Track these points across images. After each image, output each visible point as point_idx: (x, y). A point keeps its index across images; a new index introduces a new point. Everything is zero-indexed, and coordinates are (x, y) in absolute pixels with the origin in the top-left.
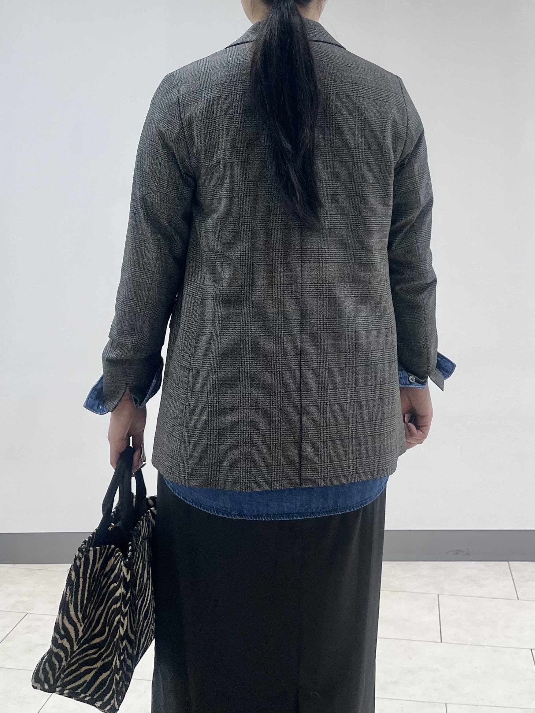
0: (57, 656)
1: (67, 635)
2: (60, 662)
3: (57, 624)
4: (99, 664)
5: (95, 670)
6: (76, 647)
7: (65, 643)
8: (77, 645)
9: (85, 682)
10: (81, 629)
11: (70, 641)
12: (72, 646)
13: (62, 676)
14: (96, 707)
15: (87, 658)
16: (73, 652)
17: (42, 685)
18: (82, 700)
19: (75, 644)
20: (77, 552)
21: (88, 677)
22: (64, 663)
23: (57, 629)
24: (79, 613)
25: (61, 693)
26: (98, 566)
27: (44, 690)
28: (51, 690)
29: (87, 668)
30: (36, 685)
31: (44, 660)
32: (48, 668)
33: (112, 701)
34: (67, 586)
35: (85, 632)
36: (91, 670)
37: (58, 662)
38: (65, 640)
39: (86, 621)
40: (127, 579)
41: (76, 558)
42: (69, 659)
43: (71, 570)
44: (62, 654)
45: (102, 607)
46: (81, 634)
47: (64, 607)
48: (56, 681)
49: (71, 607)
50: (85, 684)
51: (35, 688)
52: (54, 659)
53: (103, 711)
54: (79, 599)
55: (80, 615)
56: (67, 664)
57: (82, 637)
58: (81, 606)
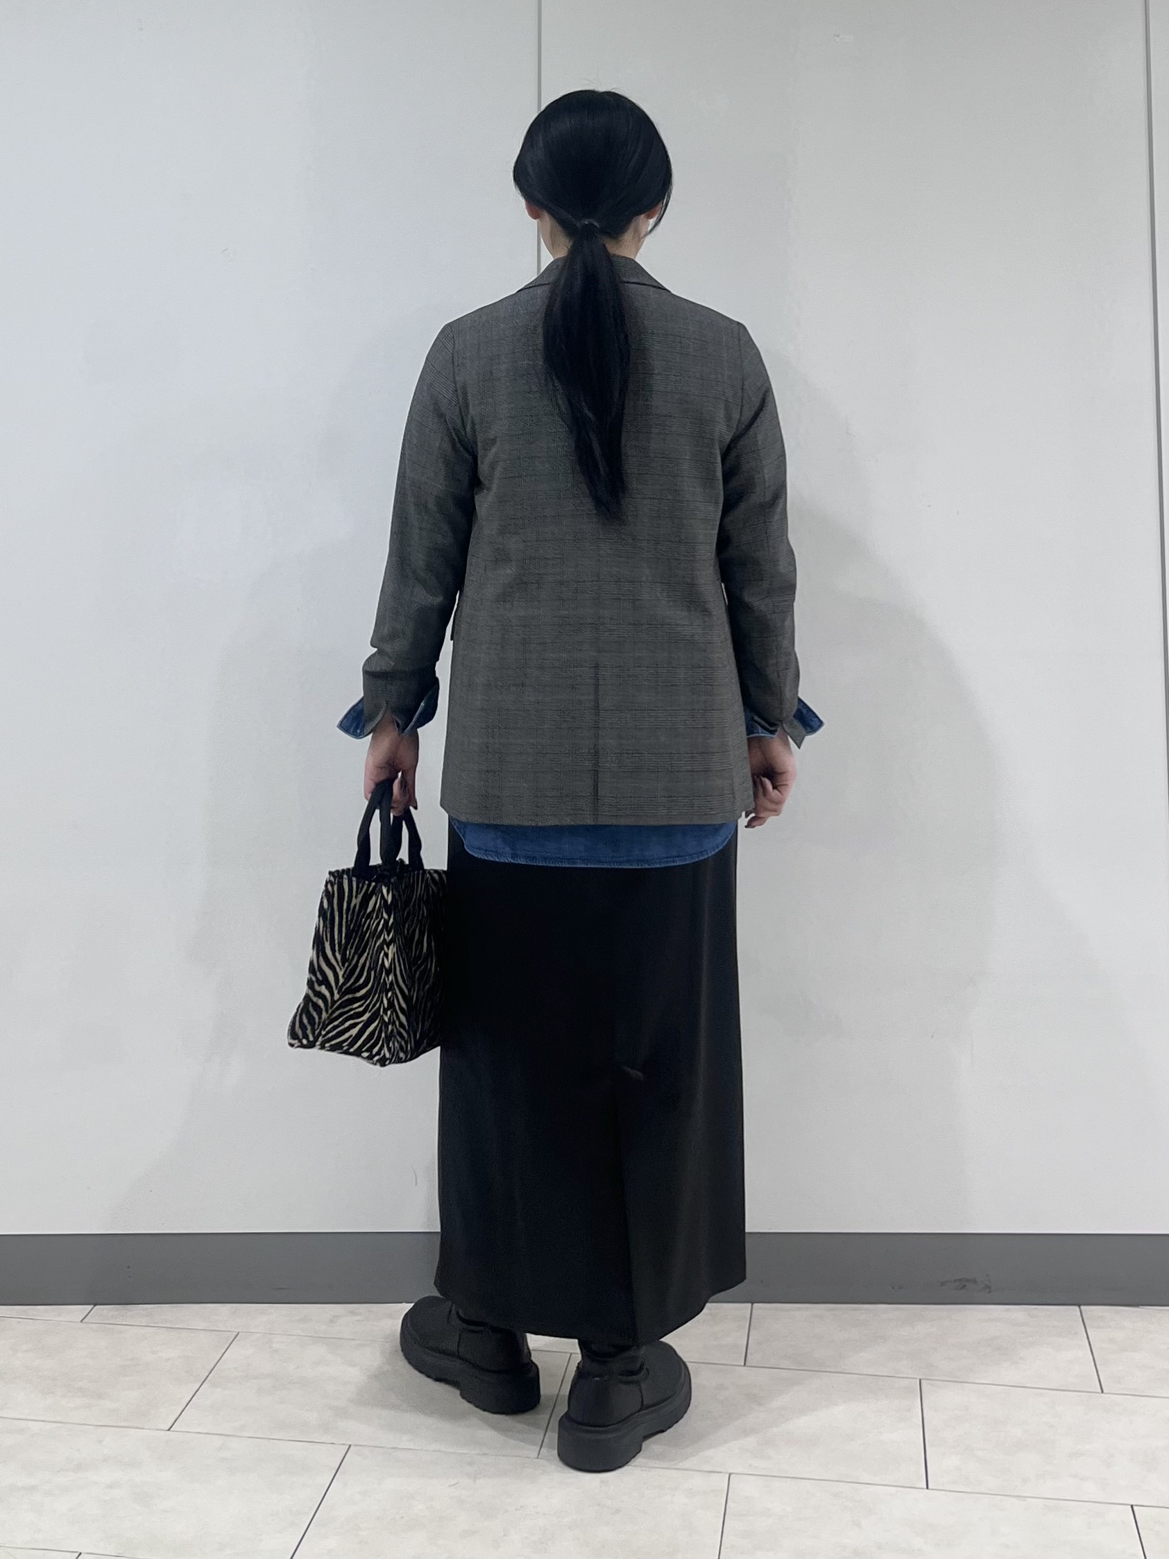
0: (316, 1006)
1: (325, 981)
2: (320, 1014)
3: (311, 963)
4: (367, 1016)
5: (362, 1023)
6: (336, 996)
7: (323, 989)
8: (338, 993)
9: (351, 1036)
10: (341, 974)
11: (330, 989)
12: (332, 994)
13: (323, 1033)
14: (363, 1057)
15: (352, 1012)
16: (334, 1002)
17: (300, 1041)
18: (347, 1053)
19: (336, 992)
20: (328, 876)
21: (354, 1032)
22: (324, 1015)
23: (312, 970)
24: (337, 954)
25: (322, 1047)
26: (356, 901)
27: (302, 1046)
28: (311, 1045)
29: (351, 1022)
30: (293, 1042)
31: (300, 1009)
32: (305, 1021)
33: (383, 1052)
34: (319, 917)
35: (347, 979)
36: (358, 1023)
37: (317, 1014)
38: (323, 987)
39: (346, 965)
40: (387, 902)
41: (327, 883)
42: (330, 1011)
43: (322, 898)
44: (320, 1003)
45: (366, 954)
46: (341, 980)
47: (318, 942)
48: (316, 1039)
49: (327, 945)
50: (352, 1039)
51: (292, 1045)
52: (311, 1009)
53: (372, 1061)
54: (336, 937)
55: (339, 957)
56: (328, 1017)
57: (344, 984)
58: (340, 947)
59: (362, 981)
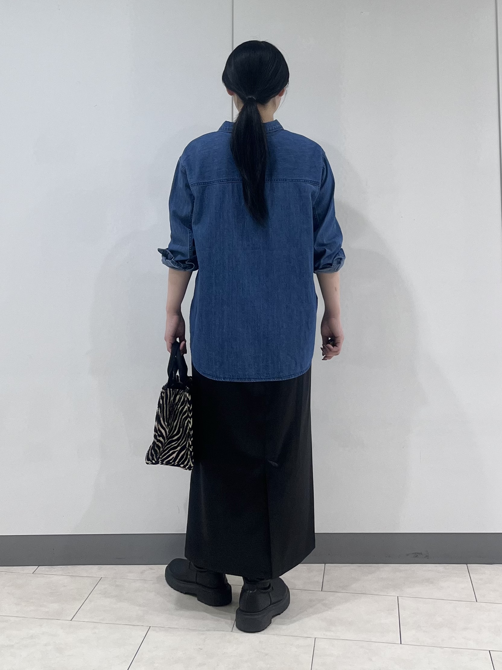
0: (158, 446)
1: (162, 435)
2: (159, 449)
3: (155, 428)
4: (179, 448)
5: (177, 452)
7: (161, 439)
9: (173, 457)
10: (167, 431)
11: (163, 438)
12: (165, 441)
13: (161, 457)
14: (181, 467)
15: (172, 447)
16: (165, 443)
17: (152, 462)
18: (173, 465)
19: (166, 438)
20: (162, 390)
21: (174, 455)
22: (161, 450)
23: (156, 430)
24: (166, 423)
25: (162, 464)
26: (172, 399)
27: (153, 464)
28: (157, 463)
29: (172, 451)
30: (148, 462)
31: (151, 447)
32: (153, 453)
33: (189, 464)
34: (158, 407)
35: (170, 433)
36: (175, 452)
38: (161, 438)
39: (169, 427)
40: (189, 399)
41: (161, 393)
42: (164, 447)
43: (159, 399)
44: (160, 445)
45: (176, 421)
46: (168, 433)
47: (158, 418)
48: (158, 459)
49: (161, 419)
50: (173, 459)
51: (147, 463)
52: (156, 448)
53: (185, 469)
54: (165, 415)
55: (166, 424)
56: (163, 450)
57: (169, 435)
58: (166, 419)
59: (175, 432)
